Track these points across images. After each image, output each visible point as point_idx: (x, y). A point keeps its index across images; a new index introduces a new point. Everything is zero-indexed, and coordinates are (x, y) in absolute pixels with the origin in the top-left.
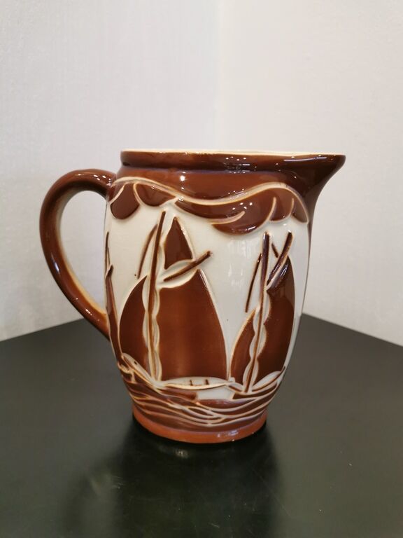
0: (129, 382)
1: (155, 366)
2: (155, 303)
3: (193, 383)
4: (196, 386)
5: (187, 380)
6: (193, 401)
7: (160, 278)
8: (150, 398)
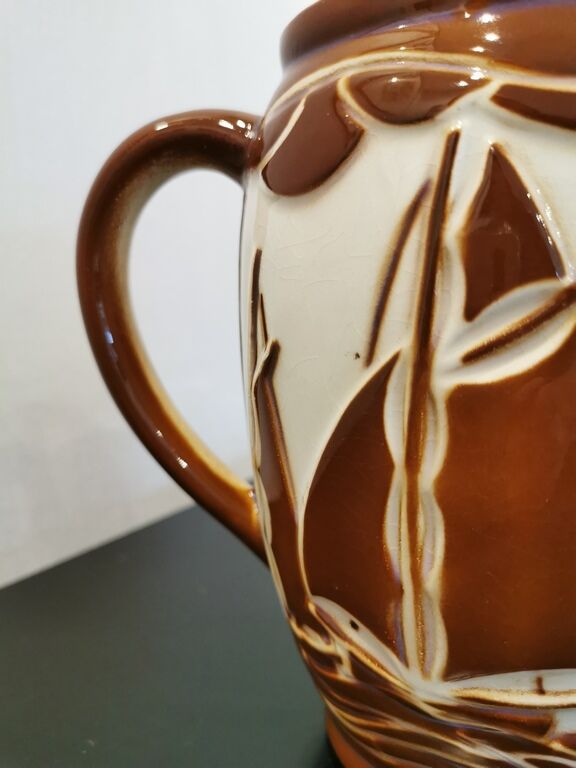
0: (332, 675)
1: (423, 636)
2: (430, 437)
3: (546, 686)
4: (557, 694)
5: (527, 677)
6: (542, 741)
7: (448, 351)
8: (399, 725)
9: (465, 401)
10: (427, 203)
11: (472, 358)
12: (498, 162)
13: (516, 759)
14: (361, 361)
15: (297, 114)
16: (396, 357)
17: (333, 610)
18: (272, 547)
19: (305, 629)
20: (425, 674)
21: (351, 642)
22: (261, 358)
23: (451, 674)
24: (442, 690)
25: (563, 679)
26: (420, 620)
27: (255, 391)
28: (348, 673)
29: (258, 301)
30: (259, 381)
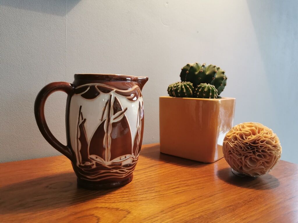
1: (108, 155)
2: (110, 129)
3: (121, 159)
5: (119, 158)
6: (120, 167)
9: (114, 125)
10: (109, 102)
11: (114, 119)
12: (115, 99)
13: (118, 171)
14: (100, 121)
15: (89, 88)
16: (106, 120)
17: (93, 157)
18: (80, 151)
19: (85, 163)
20: (108, 161)
21: (96, 161)
22: (81, 121)
23: (111, 160)
24: (110, 163)
25: (123, 157)
26: (107, 153)
27: (79, 126)
28: (94, 166)
29: (80, 113)
30: (81, 125)
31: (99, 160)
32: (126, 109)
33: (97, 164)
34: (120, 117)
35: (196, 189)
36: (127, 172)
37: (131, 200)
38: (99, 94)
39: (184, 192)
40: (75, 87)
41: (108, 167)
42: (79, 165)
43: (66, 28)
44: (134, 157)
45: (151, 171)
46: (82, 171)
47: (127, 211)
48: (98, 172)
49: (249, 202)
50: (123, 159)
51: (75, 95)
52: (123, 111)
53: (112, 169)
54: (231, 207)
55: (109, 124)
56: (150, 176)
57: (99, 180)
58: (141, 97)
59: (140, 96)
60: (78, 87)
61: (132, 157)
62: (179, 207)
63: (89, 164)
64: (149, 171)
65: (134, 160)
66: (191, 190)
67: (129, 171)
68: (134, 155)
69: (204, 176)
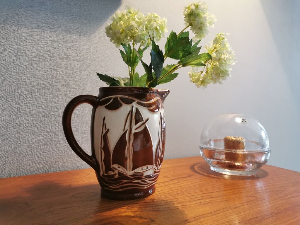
9: (136, 134)
10: (130, 113)
11: (136, 129)
12: (137, 109)
13: (139, 181)
14: (123, 131)
15: (112, 100)
16: (128, 130)
17: (116, 166)
18: (104, 161)
19: (108, 173)
20: (130, 171)
21: (118, 170)
22: (104, 131)
23: (133, 170)
24: (132, 173)
25: (145, 167)
26: (129, 163)
27: (103, 136)
28: (117, 176)
29: (104, 124)
30: (104, 135)
31: (121, 169)
32: (148, 120)
33: (120, 174)
34: (141, 127)
35: (220, 201)
36: (149, 183)
37: (155, 210)
38: (121, 105)
39: (207, 203)
40: (100, 99)
41: (130, 176)
42: (103, 175)
43: (92, 48)
44: (156, 168)
45: (174, 184)
46: (105, 180)
47: (151, 220)
48: (120, 182)
49: (276, 214)
50: (145, 169)
51: (99, 106)
52: (144, 121)
53: (133, 179)
54: (258, 219)
55: (131, 134)
56: (173, 188)
57: (121, 190)
58: (163, 109)
59: (161, 108)
60: (103, 99)
61: (154, 168)
62: (203, 217)
63: (112, 173)
64: (172, 184)
65: (156, 171)
66: (215, 202)
67: (151, 182)
68: (156, 166)
69: (228, 189)
